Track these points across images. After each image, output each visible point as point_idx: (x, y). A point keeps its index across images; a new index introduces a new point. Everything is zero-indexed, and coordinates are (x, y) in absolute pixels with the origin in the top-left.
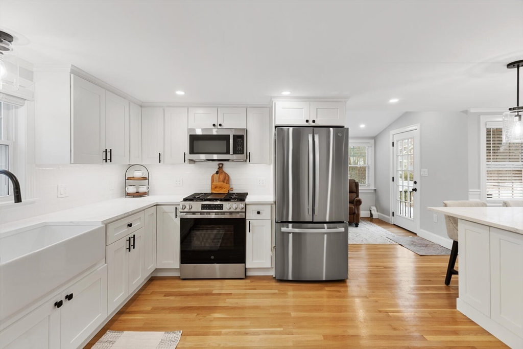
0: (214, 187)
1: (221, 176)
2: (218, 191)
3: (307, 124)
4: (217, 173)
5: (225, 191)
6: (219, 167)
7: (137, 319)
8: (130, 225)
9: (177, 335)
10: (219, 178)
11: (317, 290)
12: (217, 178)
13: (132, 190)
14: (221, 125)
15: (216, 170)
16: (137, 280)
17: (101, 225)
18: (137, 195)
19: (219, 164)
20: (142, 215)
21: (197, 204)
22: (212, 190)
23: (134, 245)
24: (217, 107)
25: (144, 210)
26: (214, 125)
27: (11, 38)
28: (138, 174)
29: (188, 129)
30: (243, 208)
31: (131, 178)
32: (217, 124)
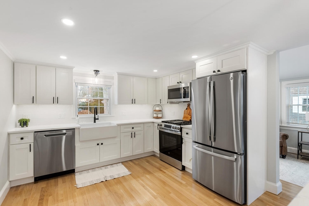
0: (184, 117)
2: (185, 119)
3: (215, 73)
4: (187, 109)
5: (188, 120)
6: (188, 106)
7: (131, 164)
8: (133, 128)
9: (129, 173)
10: (187, 112)
11: (208, 196)
13: (155, 115)
14: (180, 82)
15: (186, 107)
16: (139, 151)
17: (116, 125)
18: (157, 118)
19: (188, 104)
20: (142, 125)
21: (163, 124)
22: (183, 118)
23: (135, 136)
24: (179, 72)
25: (144, 123)
26: (178, 83)
27: (99, 71)
28: (157, 109)
29: (168, 87)
30: (179, 130)
31: (155, 111)
32: (179, 82)
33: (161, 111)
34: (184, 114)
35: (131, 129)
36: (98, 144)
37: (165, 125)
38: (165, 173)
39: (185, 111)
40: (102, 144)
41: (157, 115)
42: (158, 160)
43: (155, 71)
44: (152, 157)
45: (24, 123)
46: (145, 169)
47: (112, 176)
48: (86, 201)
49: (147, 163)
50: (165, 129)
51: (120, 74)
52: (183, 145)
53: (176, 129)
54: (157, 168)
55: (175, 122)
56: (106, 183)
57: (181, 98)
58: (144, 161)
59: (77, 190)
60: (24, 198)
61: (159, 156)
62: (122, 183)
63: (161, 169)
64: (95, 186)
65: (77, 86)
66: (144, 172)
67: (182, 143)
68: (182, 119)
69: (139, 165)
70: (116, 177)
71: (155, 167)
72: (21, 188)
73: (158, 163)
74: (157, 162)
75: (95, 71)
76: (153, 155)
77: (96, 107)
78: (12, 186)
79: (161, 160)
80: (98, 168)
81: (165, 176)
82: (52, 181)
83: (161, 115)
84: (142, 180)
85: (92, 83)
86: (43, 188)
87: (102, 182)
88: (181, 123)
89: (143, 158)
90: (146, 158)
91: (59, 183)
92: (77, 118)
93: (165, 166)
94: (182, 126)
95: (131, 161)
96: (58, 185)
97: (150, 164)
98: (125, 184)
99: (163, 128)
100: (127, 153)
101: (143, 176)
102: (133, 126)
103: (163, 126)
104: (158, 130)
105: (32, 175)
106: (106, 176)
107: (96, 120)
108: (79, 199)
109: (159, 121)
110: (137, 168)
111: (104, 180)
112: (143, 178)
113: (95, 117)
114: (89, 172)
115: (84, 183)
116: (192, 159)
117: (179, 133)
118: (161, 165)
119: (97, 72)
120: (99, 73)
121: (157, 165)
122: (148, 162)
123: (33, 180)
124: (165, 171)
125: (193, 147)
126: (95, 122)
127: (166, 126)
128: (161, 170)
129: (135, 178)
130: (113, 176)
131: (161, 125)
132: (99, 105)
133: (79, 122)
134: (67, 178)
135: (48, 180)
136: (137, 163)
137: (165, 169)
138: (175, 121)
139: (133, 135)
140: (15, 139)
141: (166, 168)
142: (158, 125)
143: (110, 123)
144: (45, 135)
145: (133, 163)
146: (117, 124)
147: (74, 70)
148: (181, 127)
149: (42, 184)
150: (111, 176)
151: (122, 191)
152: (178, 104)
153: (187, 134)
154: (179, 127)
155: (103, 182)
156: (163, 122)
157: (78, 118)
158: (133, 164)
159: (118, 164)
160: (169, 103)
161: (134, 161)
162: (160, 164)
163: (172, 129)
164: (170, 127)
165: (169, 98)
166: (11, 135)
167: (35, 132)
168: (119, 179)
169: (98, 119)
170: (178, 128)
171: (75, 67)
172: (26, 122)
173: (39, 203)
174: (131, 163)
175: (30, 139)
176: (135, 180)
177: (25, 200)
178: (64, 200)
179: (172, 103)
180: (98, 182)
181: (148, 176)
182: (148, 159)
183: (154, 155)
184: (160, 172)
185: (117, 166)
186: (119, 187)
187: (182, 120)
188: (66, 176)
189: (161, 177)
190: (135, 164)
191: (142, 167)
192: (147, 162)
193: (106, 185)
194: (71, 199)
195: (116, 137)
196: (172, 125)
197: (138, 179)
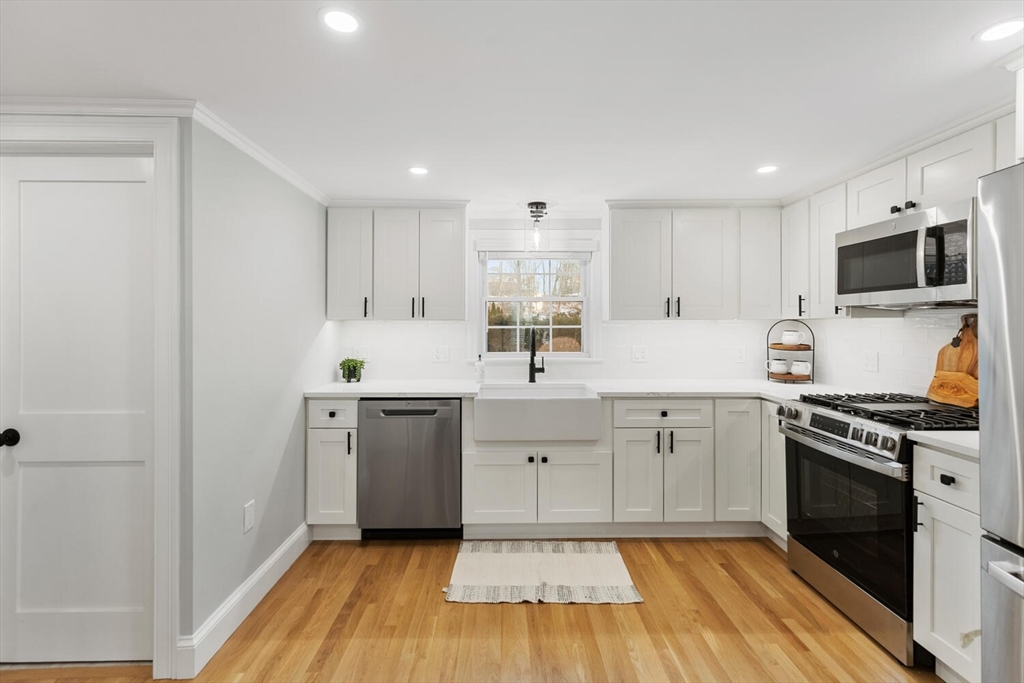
0: (940, 385)
1: (965, 355)
2: (945, 396)
4: (956, 342)
5: (964, 400)
6: (965, 326)
7: (651, 557)
8: (664, 414)
9: (632, 596)
10: (960, 359)
12: (955, 359)
13: (777, 367)
14: (910, 205)
15: (955, 333)
16: (691, 511)
17: (595, 396)
18: (788, 378)
19: (966, 318)
20: (707, 406)
21: (807, 411)
22: (932, 389)
23: (672, 448)
24: (906, 157)
25: (713, 398)
26: (895, 210)
27: (544, 204)
28: (790, 338)
29: (837, 235)
30: (892, 449)
31: (778, 346)
32: (903, 206)
33: (807, 348)
34: (940, 367)
35: (658, 417)
36: (531, 460)
37: (814, 414)
38: (806, 649)
39: (942, 353)
40: (545, 460)
41: (789, 365)
42: (782, 569)
43: (767, 169)
44: (756, 548)
45: (351, 371)
46: (707, 598)
47: (565, 591)
48: (451, 662)
49: (723, 573)
50: (816, 436)
51: (617, 206)
52: (920, 539)
53: (875, 445)
54: (769, 611)
55: (872, 407)
56: (536, 609)
57: (914, 285)
58: (712, 561)
59: (444, 608)
60: (319, 585)
61: (786, 550)
62: (592, 633)
63: (785, 621)
64: (496, 613)
65: (483, 263)
66: (697, 612)
67: (911, 524)
68: (923, 394)
69: (683, 570)
70: (580, 598)
71: (759, 599)
72: (330, 548)
73: (777, 584)
74: (772, 580)
75: (531, 204)
76: (763, 541)
77: (533, 330)
78: (315, 539)
79: (794, 573)
80: (533, 540)
81: (800, 667)
82: (398, 551)
83: (809, 365)
84: (681, 651)
85: (522, 249)
86: (369, 567)
87: (524, 606)
88: (916, 414)
89: (713, 544)
90: (723, 547)
91: (411, 561)
92: (477, 363)
93: (812, 610)
94: (912, 434)
95: (656, 542)
96: (404, 572)
97: (734, 578)
98: (602, 640)
99: (804, 431)
100: (639, 510)
101: (689, 631)
102: (664, 405)
103: (805, 422)
104: (783, 436)
105: (353, 520)
106: (544, 585)
107: (537, 374)
108: (435, 643)
109: (790, 393)
110: (672, 584)
111: (535, 601)
112: (686, 640)
113: (532, 364)
114: (500, 551)
115: (473, 588)
116: (980, 632)
117: (895, 469)
118: (793, 600)
119: (538, 206)
120: (545, 211)
121: (772, 593)
122: (729, 566)
123: (357, 536)
124: (806, 638)
125: (985, 568)
126: (532, 379)
127: (817, 420)
128: (785, 629)
129: (650, 628)
130: (569, 591)
131: (796, 415)
132: (551, 323)
133: (482, 376)
134: (436, 552)
135: (391, 545)
136: (678, 558)
137: (808, 630)
138: (880, 399)
139: (665, 443)
140: (318, 416)
141: (816, 627)
142: (781, 411)
143: (583, 388)
144: (384, 411)
145: (660, 555)
146: (598, 393)
147: (471, 211)
148: (904, 438)
149: (373, 555)
150: (562, 587)
151: (581, 671)
152: (901, 319)
153: (947, 480)
154: (895, 434)
155: (529, 605)
156: (805, 399)
157: (483, 363)
158: (663, 560)
159: (603, 545)
160: (842, 312)
161: (670, 548)
162: (785, 593)
163: (849, 441)
164: (842, 429)
165: (843, 288)
166: (310, 401)
167: (362, 399)
168: (586, 610)
169: (542, 370)
170: (885, 440)
171: (469, 201)
172: (354, 367)
173: (339, 615)
174: (653, 553)
175: (349, 417)
176: (648, 637)
177: (319, 591)
178: (396, 633)
179: (859, 311)
180: (514, 602)
181: (711, 638)
182: (735, 551)
183: (767, 538)
184: (780, 636)
185: (599, 551)
186: (575, 645)
187: (926, 401)
188: (437, 546)
189: (776, 664)
190: (669, 560)
191: (695, 585)
192: (722, 565)
193: (532, 621)
194: (415, 637)
195: (596, 441)
196: (855, 422)
197: (664, 636)
